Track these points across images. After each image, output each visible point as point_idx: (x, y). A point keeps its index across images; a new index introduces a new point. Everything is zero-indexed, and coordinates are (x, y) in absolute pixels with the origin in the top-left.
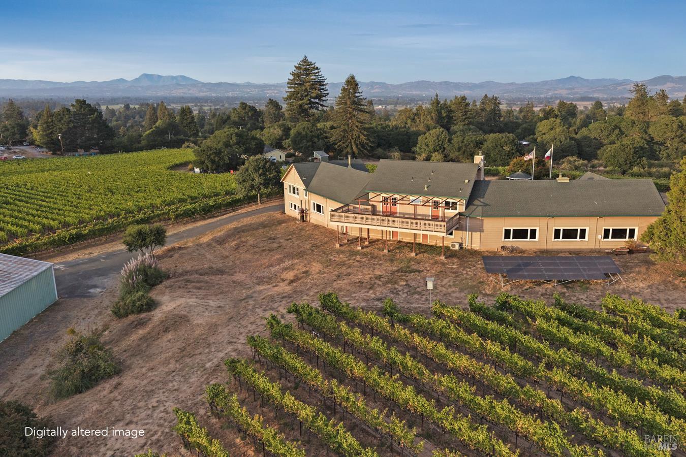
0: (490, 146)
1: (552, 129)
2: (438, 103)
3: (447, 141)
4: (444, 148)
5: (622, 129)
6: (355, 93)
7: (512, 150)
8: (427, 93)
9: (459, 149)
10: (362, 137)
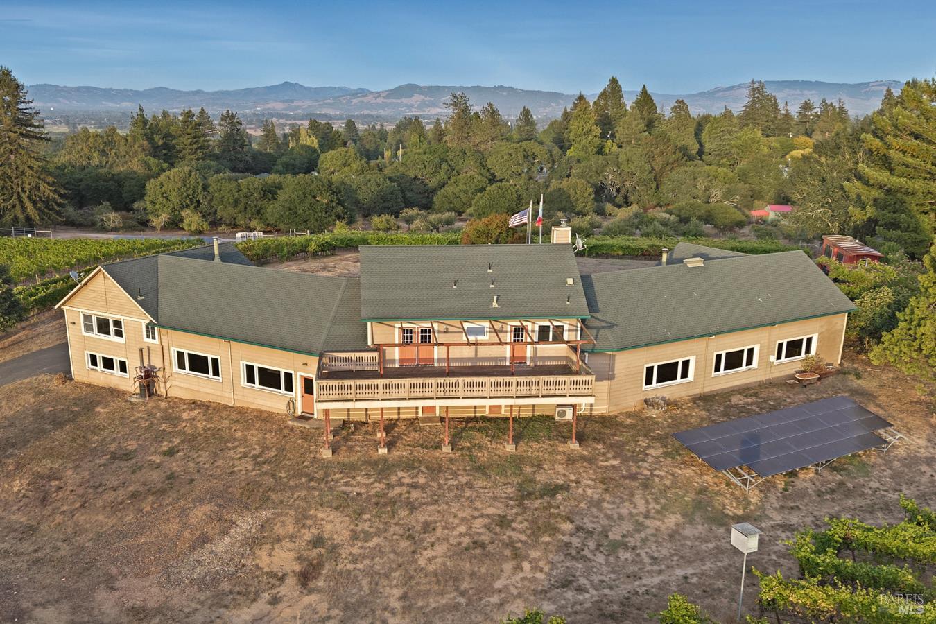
0: (294, 196)
1: (344, 165)
2: (145, 122)
3: (200, 188)
4: (198, 202)
5: (450, 162)
6: (18, 103)
7: (332, 201)
8: (56, 105)
9: (236, 203)
10: (43, 186)
